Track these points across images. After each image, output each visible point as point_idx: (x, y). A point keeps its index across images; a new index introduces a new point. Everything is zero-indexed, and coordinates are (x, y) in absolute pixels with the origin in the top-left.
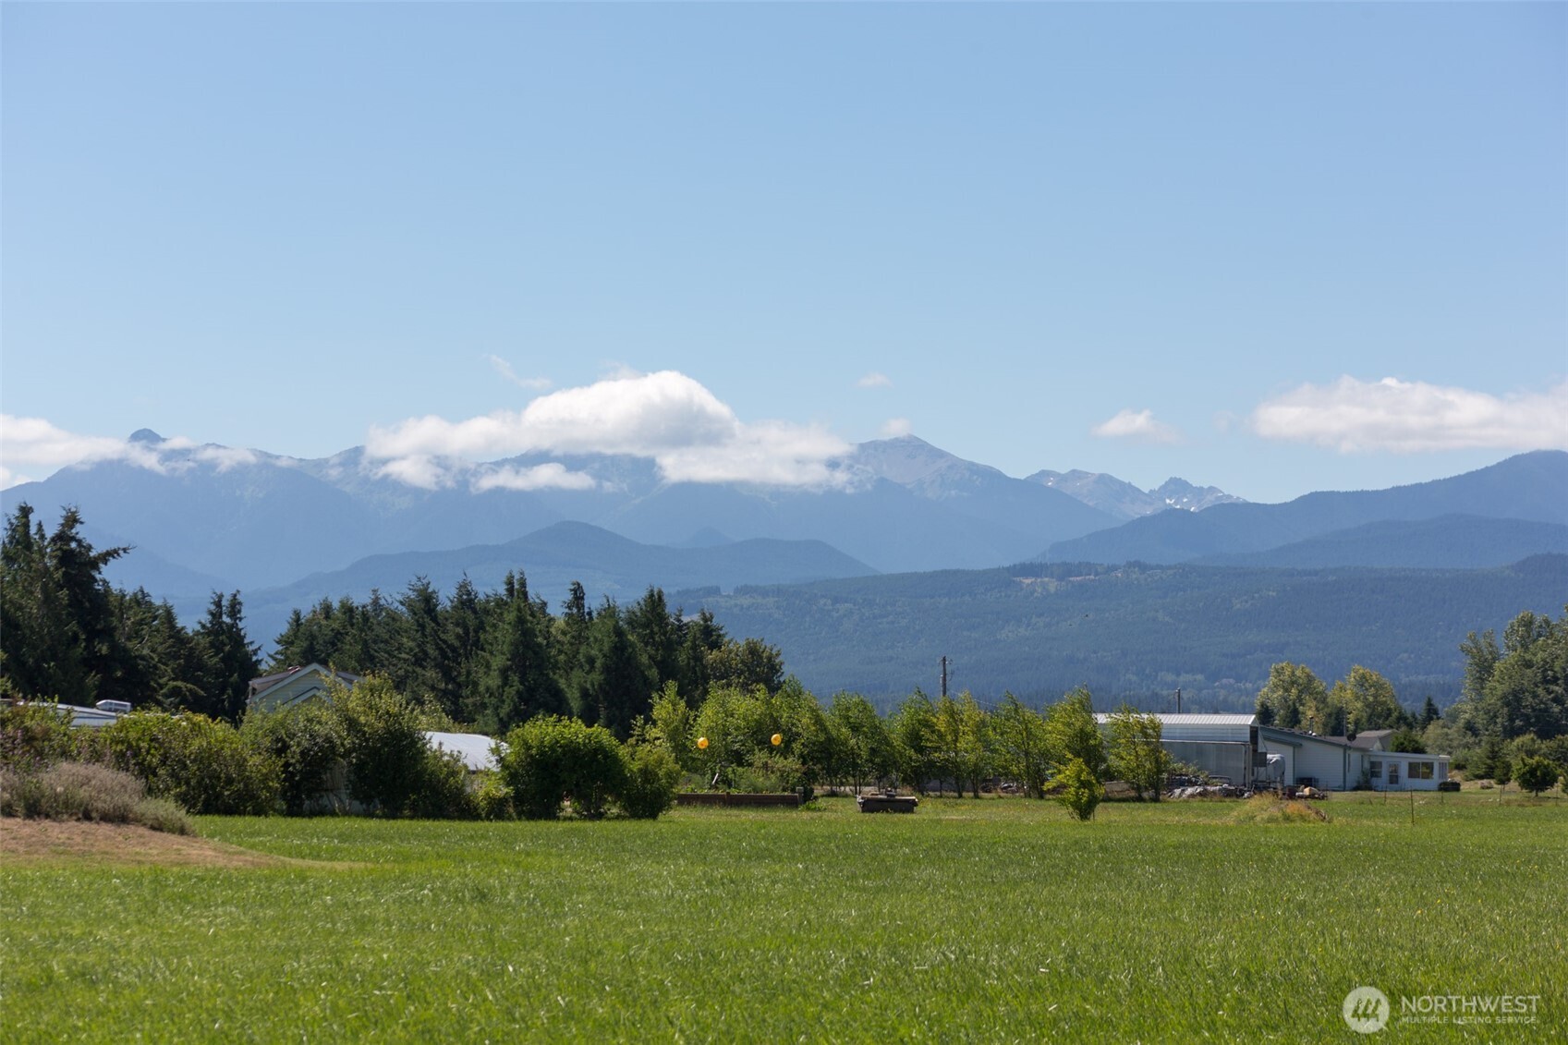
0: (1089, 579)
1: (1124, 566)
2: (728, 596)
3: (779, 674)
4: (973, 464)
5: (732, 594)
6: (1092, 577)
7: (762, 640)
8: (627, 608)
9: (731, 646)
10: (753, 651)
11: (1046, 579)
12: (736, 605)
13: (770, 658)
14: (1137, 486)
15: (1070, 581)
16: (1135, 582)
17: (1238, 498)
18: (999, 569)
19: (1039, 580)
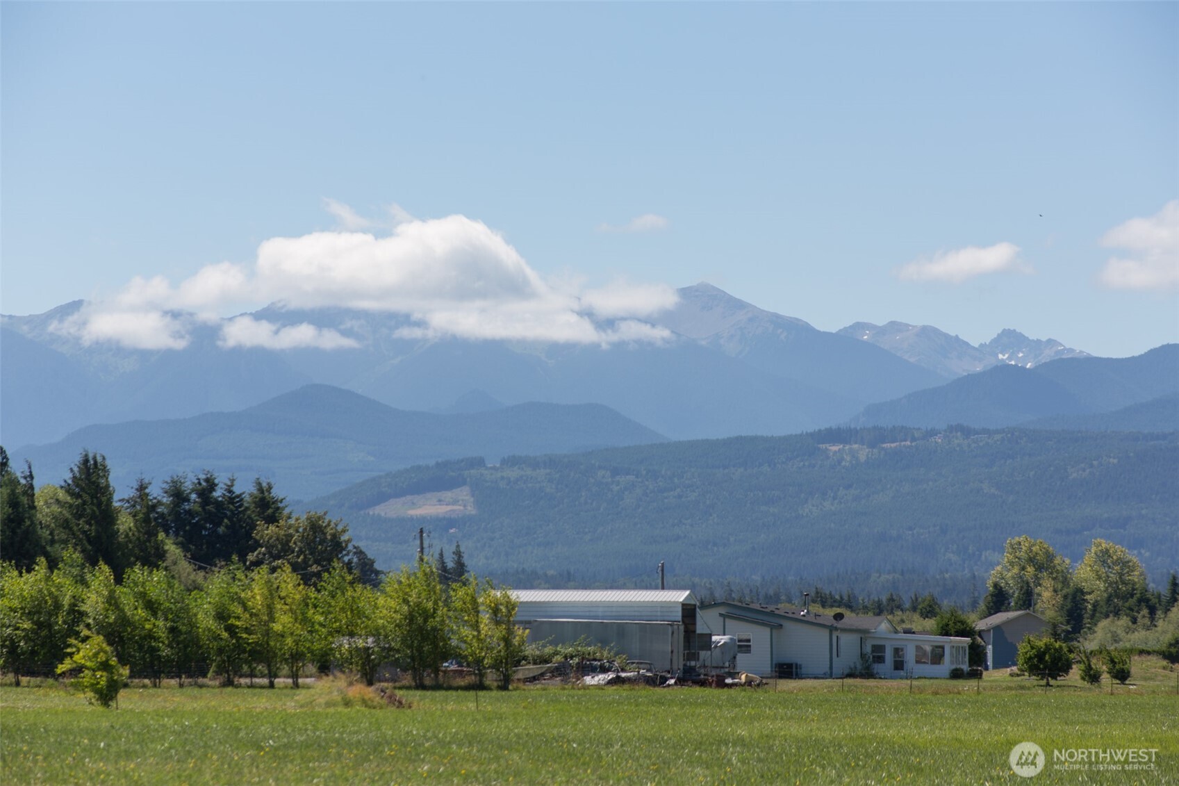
0: (904, 445)
1: (945, 431)
2: (494, 468)
3: (344, 552)
4: (777, 316)
5: (498, 465)
6: (908, 443)
7: (325, 514)
8: (172, 478)
9: (292, 521)
10: (315, 527)
11: (855, 446)
12: (502, 478)
13: (334, 536)
14: (965, 340)
15: (883, 448)
16: (958, 449)
17: (1081, 352)
18: (801, 435)
19: (847, 447)
